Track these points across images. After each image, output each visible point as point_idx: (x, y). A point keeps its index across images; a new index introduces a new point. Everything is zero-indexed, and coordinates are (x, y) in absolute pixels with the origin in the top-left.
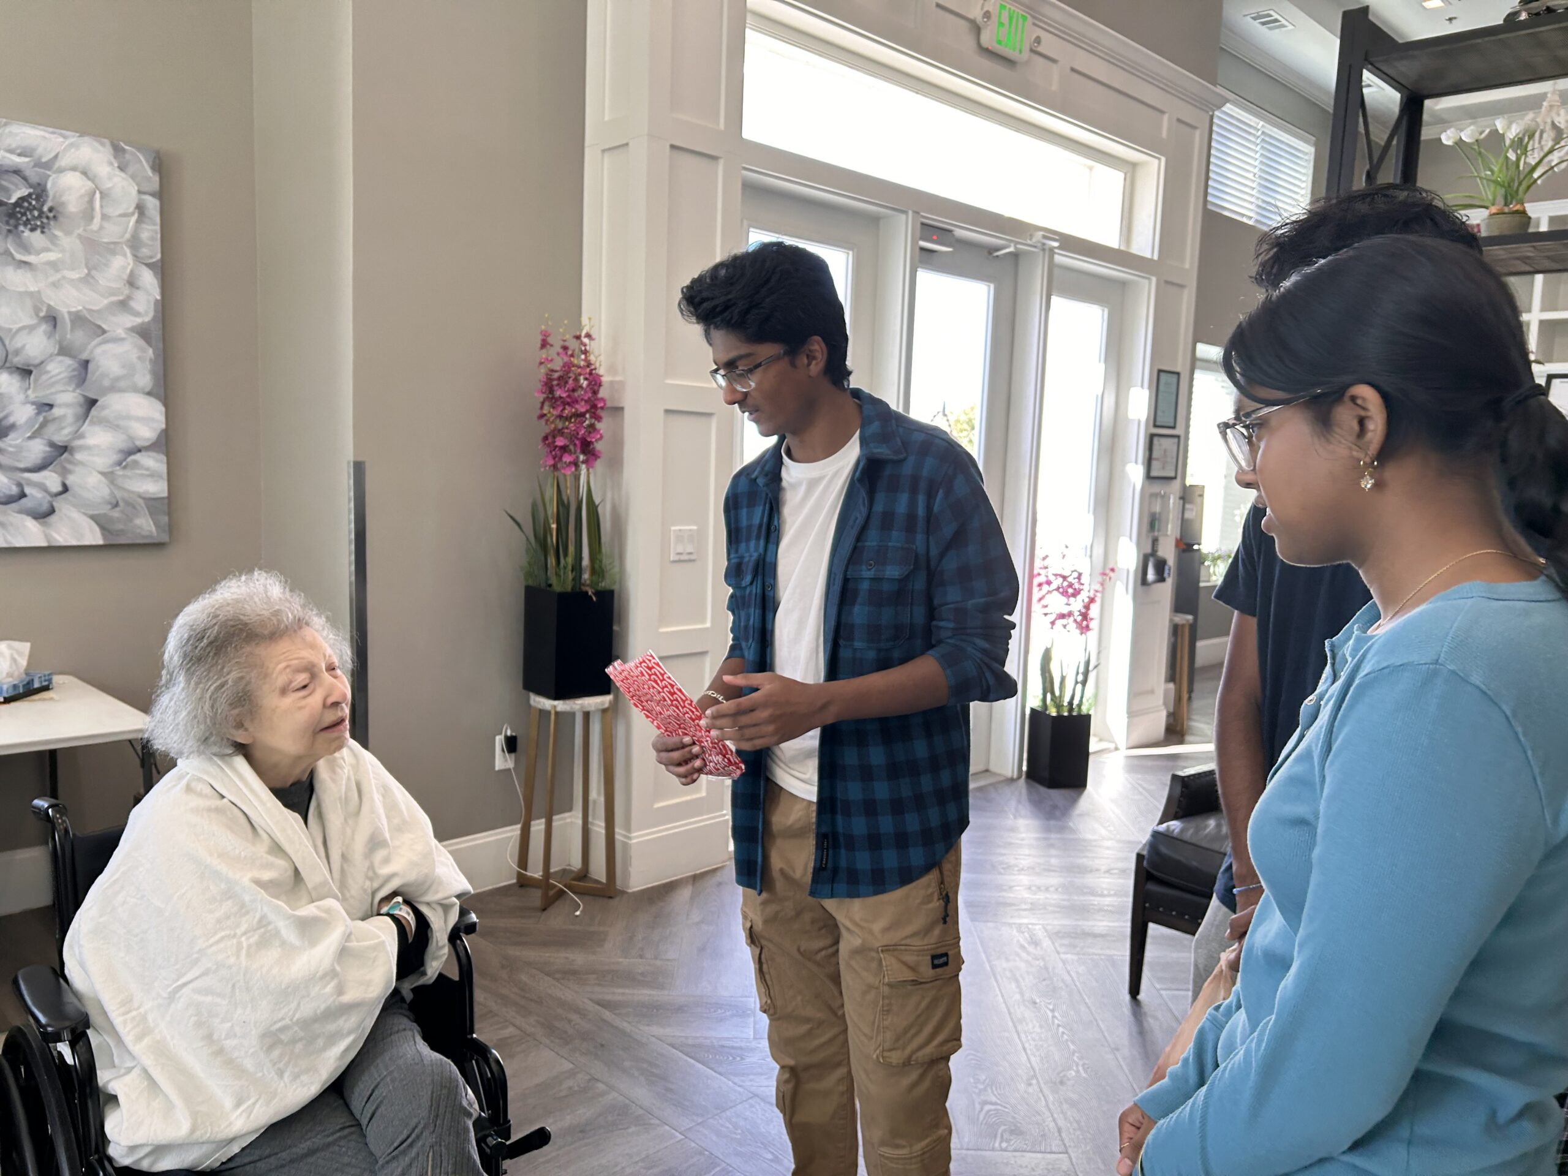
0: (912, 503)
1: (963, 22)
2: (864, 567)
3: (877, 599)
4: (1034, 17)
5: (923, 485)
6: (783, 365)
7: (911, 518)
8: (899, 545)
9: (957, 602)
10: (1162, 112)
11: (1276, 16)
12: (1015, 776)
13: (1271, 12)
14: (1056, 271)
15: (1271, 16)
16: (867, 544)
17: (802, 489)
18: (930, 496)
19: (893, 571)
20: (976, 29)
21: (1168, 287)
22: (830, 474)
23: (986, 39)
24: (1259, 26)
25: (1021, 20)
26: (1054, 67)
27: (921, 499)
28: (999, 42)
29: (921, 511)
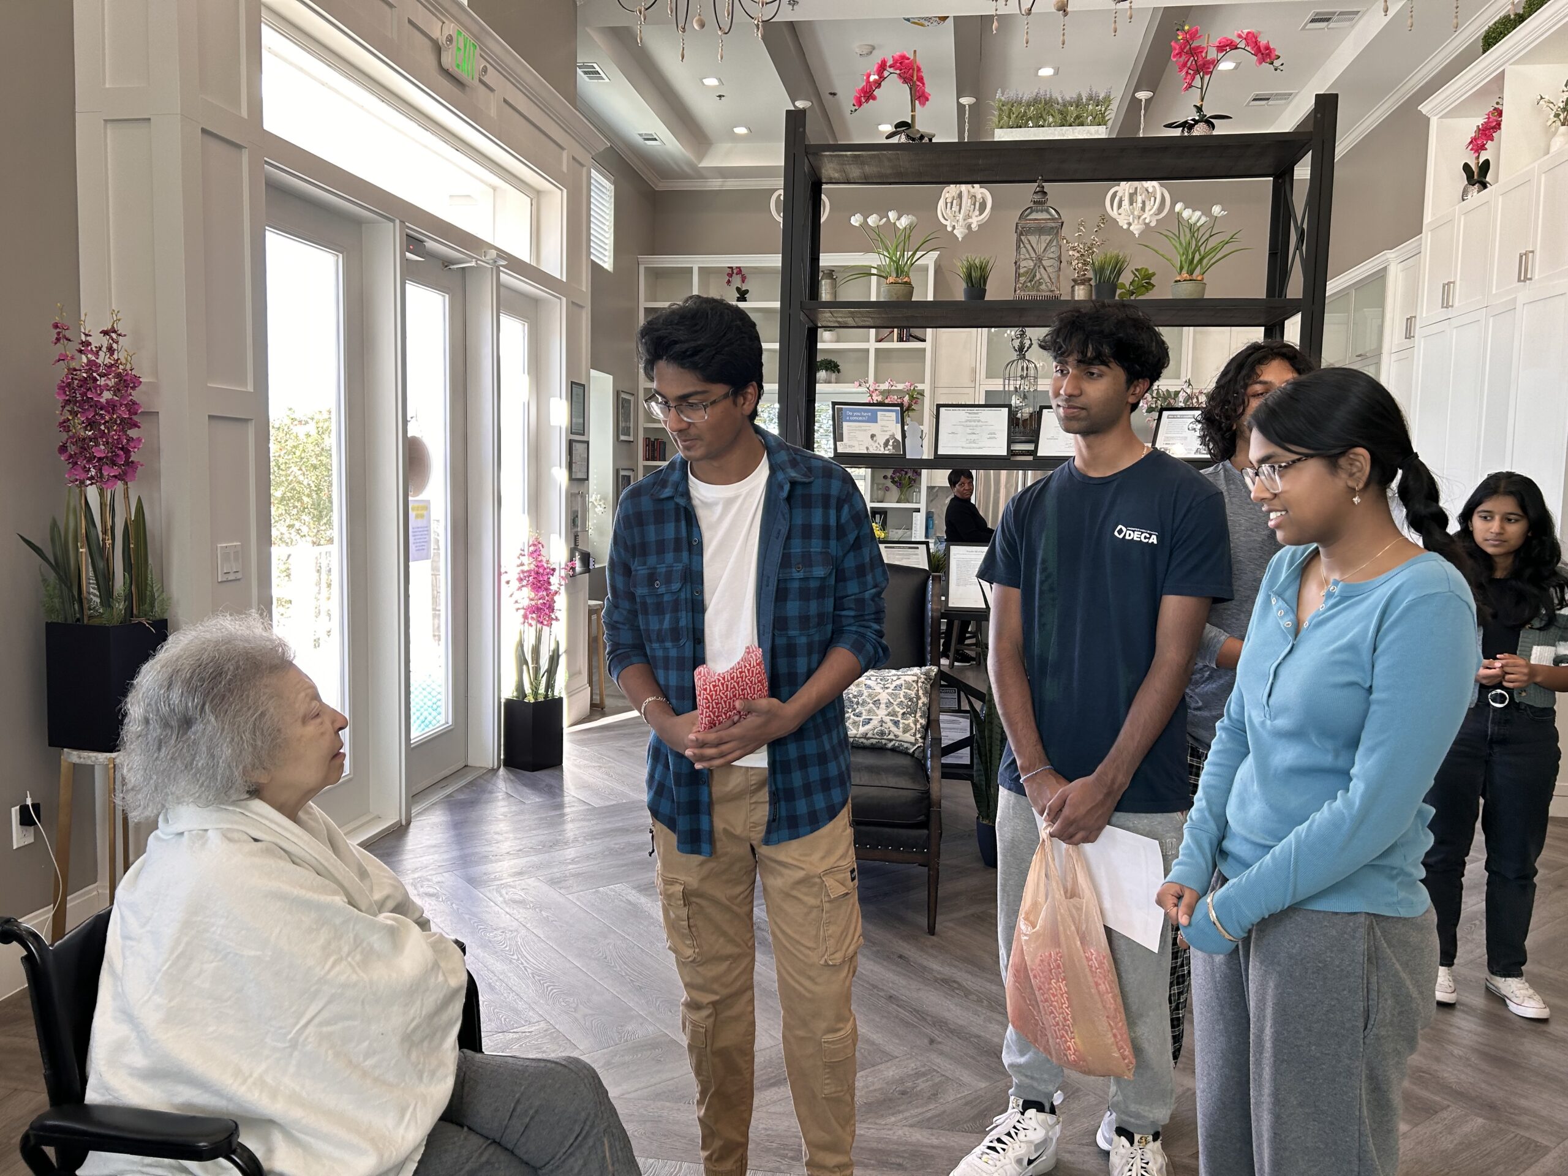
0: (826, 516)
1: (426, 40)
2: (794, 570)
3: (805, 595)
4: (481, 49)
5: (833, 502)
6: (728, 403)
7: (826, 528)
8: (819, 550)
9: (855, 594)
10: (562, 148)
11: (598, 69)
12: (496, 767)
13: (595, 65)
14: (502, 290)
15: (593, 67)
16: (792, 551)
17: (719, 509)
18: (839, 510)
19: (819, 572)
20: (438, 49)
21: (574, 306)
22: (744, 493)
23: (447, 60)
24: (582, 74)
25: (472, 48)
26: (491, 94)
27: (833, 513)
28: (458, 66)
29: (833, 522)
